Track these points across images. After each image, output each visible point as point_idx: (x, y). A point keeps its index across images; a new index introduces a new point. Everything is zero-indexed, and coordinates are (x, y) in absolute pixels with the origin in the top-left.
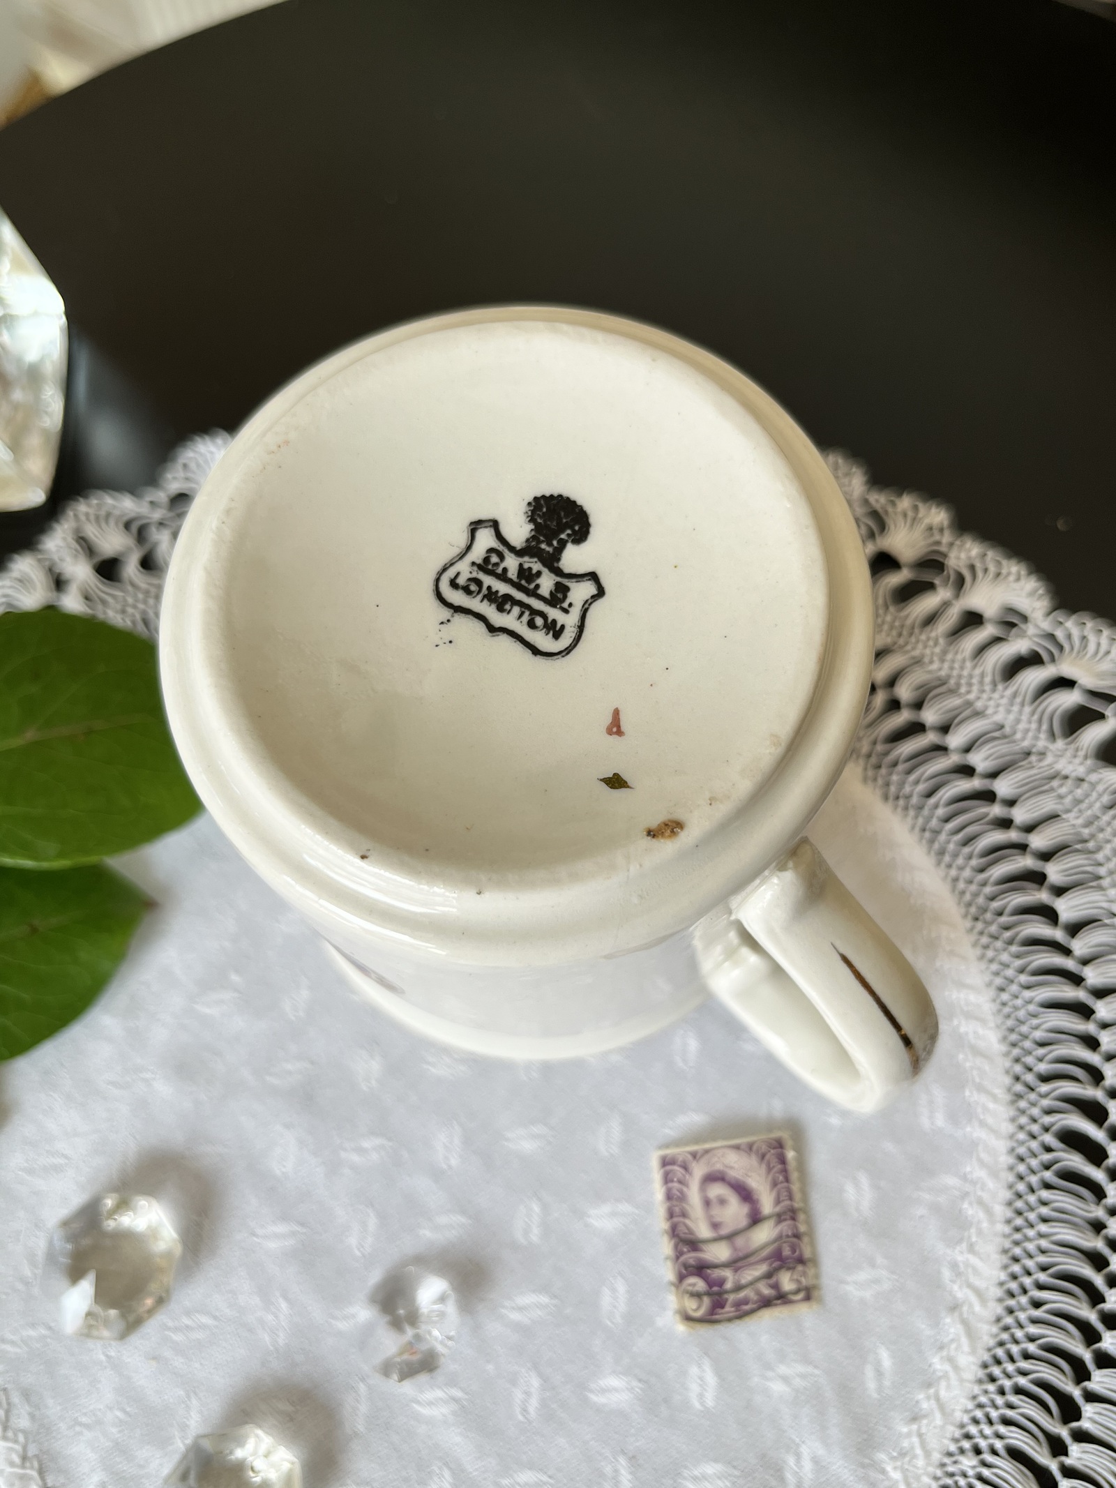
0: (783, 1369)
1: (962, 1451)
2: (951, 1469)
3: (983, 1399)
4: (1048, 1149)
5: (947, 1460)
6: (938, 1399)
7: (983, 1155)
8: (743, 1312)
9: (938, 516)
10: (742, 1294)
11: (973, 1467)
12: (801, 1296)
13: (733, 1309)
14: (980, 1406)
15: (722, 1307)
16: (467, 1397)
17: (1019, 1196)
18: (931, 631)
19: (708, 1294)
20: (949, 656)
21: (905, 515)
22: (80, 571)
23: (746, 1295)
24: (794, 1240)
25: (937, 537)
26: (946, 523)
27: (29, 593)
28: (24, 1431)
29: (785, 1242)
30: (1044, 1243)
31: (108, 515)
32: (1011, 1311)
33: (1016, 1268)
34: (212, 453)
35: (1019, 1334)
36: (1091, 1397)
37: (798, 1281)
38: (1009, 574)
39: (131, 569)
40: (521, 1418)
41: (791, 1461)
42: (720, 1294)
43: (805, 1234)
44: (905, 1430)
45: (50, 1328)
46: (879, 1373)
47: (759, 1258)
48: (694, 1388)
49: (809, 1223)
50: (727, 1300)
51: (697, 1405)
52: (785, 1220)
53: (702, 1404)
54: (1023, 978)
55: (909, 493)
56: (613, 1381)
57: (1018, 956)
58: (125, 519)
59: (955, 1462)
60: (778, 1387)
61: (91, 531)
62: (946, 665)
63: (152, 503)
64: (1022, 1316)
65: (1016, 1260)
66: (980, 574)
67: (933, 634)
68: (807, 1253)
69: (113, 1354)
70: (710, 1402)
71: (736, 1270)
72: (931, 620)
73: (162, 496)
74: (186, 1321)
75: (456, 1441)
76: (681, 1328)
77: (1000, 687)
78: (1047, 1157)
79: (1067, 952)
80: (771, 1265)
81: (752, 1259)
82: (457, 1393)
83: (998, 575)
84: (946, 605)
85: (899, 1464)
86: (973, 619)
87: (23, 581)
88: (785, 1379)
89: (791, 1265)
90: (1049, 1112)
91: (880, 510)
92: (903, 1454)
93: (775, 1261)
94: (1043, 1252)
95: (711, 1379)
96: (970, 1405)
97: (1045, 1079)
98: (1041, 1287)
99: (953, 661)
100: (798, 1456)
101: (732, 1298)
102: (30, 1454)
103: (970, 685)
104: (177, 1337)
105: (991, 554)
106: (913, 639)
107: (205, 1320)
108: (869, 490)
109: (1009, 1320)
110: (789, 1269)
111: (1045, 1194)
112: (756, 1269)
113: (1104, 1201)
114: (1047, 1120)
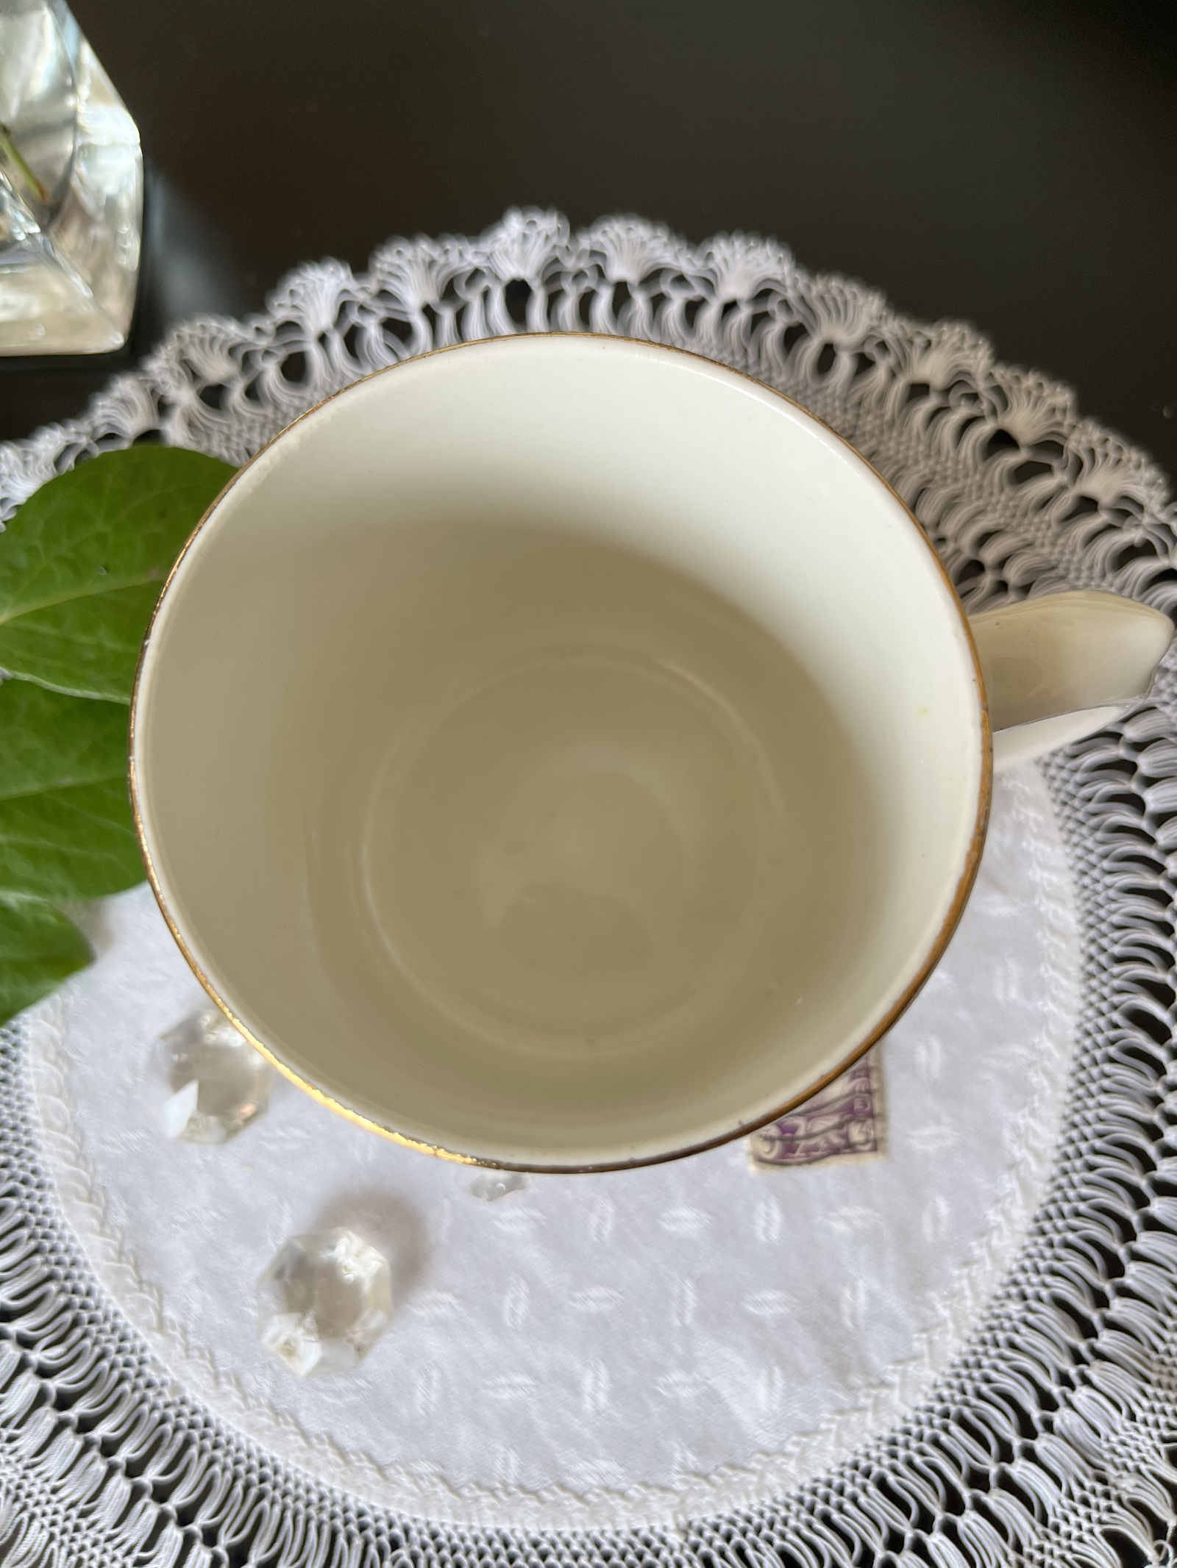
0: (845, 1211)
1: (1009, 1296)
2: (997, 1311)
3: (1033, 1250)
4: (1116, 1026)
5: (994, 1303)
6: (989, 1247)
7: (1052, 1028)
8: (812, 1158)
9: (1062, 397)
10: (812, 1142)
11: (1019, 1311)
12: (868, 1146)
13: (803, 1154)
14: (1029, 1256)
15: (794, 1152)
16: (545, 1217)
17: (1083, 1068)
18: (1045, 515)
19: (780, 1139)
20: (1061, 541)
21: (1029, 393)
22: (184, 397)
23: (817, 1143)
24: (866, 1095)
25: (1058, 417)
26: (1069, 404)
27: (131, 416)
28: (121, 1228)
29: (858, 1097)
30: (1103, 1113)
31: (213, 340)
32: (1065, 1172)
33: (1074, 1134)
34: (321, 280)
35: (1071, 1194)
36: (1136, 1257)
37: (867, 1133)
38: (1129, 460)
39: (236, 396)
40: (595, 1239)
41: (847, 1293)
42: (792, 1139)
43: (877, 1090)
44: (956, 1272)
45: (148, 1132)
46: (936, 1221)
47: (832, 1110)
48: (760, 1224)
49: (881, 1080)
50: (798, 1145)
51: (762, 1238)
52: (859, 1077)
53: (767, 1237)
54: (1106, 864)
55: (1036, 371)
56: (684, 1212)
57: (1103, 843)
58: (229, 344)
59: (1002, 1305)
60: (839, 1227)
61: (194, 355)
62: (1057, 550)
63: (258, 329)
64: (1076, 1178)
65: (1074, 1126)
66: (1099, 459)
67: (1046, 518)
68: (877, 1109)
69: (209, 1158)
70: (774, 1235)
71: (809, 1119)
72: (1045, 503)
73: (268, 324)
74: (280, 1133)
75: (534, 1256)
76: (752, 1168)
77: (1109, 576)
78: (1112, 1034)
79: (1151, 841)
80: (842, 1117)
81: (825, 1110)
82: (537, 1214)
83: (1119, 461)
84: (1062, 488)
85: (948, 1302)
86: (1087, 505)
87: (125, 403)
88: (847, 1220)
89: (862, 1119)
90: (1120, 991)
91: (1004, 386)
92: (953, 1295)
93: (847, 1114)
94: (1101, 1120)
95: (777, 1215)
96: (1020, 1255)
97: (1119, 960)
98: (1096, 1152)
99: (1064, 545)
100: (854, 1290)
101: (803, 1144)
102: (126, 1249)
103: (1079, 570)
104: (272, 1147)
105: (1113, 440)
106: (1026, 521)
107: (298, 1133)
108: (995, 363)
109: (1063, 1181)
110: (859, 1121)
111: (1108, 1068)
112: (828, 1120)
113: (1164, 1077)
114: (1116, 999)
